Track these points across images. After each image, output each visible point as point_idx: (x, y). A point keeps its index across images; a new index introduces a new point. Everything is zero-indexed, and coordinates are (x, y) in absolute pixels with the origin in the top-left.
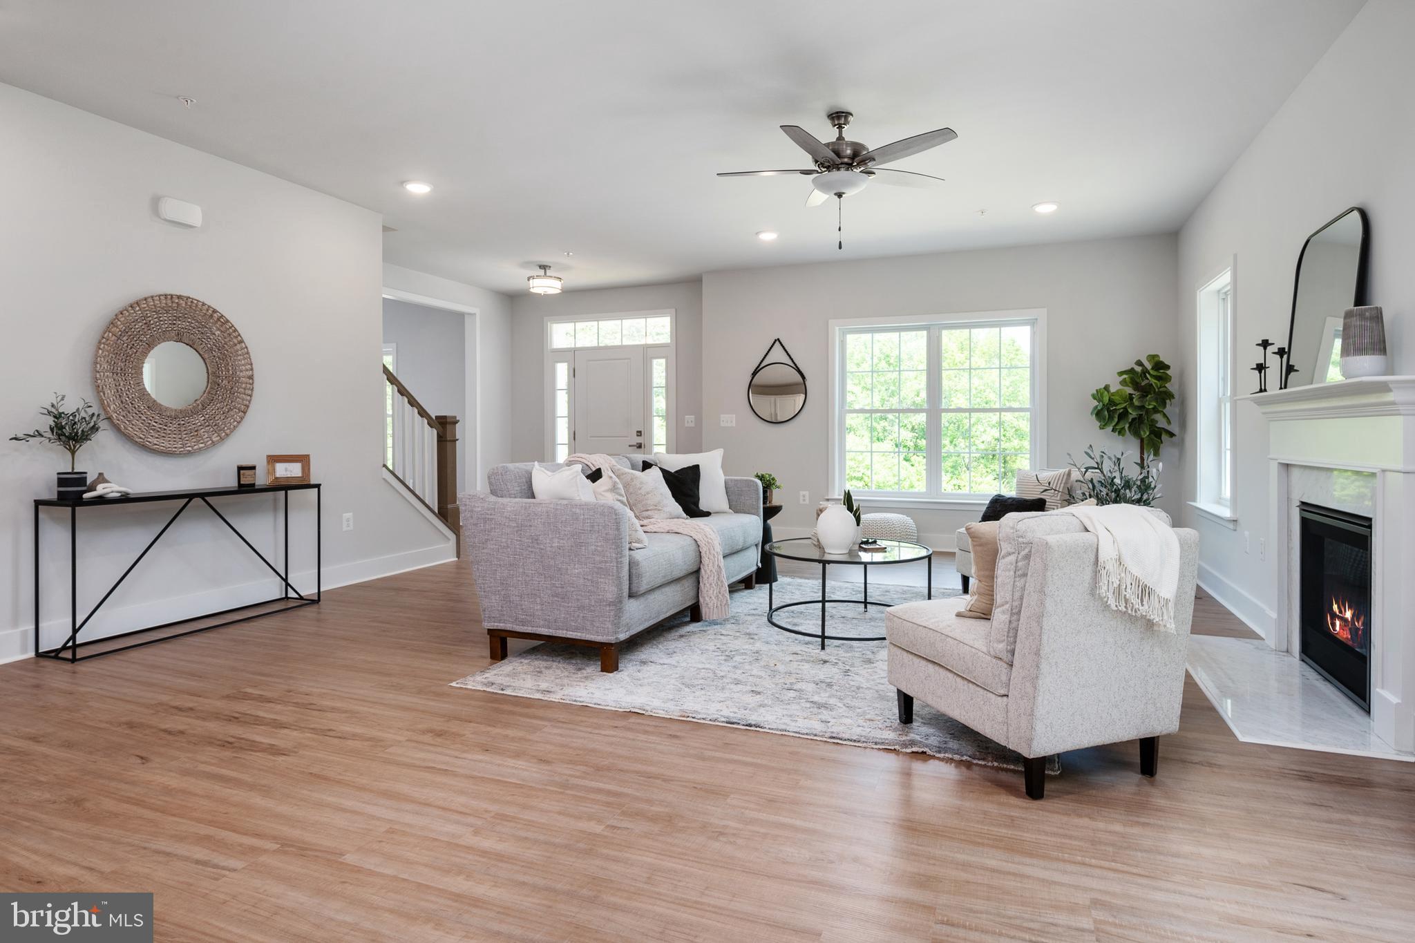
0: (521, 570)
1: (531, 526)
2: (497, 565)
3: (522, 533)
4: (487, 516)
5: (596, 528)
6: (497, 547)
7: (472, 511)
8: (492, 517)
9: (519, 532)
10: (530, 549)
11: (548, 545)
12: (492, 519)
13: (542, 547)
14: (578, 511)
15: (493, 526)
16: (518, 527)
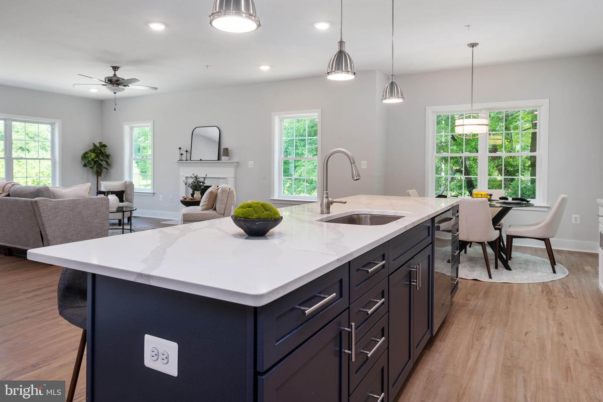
0: (73, 225)
1: (77, 208)
2: (61, 226)
3: (73, 211)
4: (56, 207)
5: (103, 205)
6: (61, 218)
7: (47, 206)
8: (58, 207)
9: (72, 211)
10: (77, 217)
11: (85, 214)
12: (58, 208)
13: (82, 215)
14: (96, 200)
15: (59, 210)
16: (71, 209)
